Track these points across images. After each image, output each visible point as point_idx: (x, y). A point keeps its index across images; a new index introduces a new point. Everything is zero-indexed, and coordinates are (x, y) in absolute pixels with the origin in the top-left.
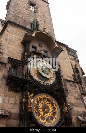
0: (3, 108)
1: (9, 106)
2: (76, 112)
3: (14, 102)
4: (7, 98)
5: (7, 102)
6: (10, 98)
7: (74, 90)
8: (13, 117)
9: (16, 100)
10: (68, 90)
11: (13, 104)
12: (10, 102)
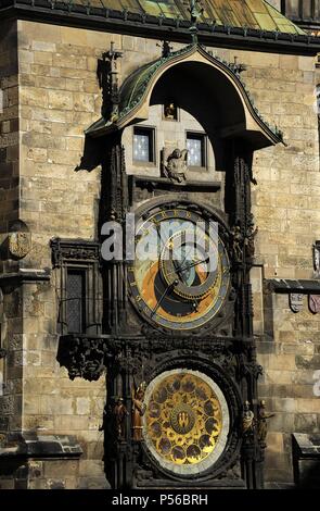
0: (63, 432)
1: (78, 423)
2: (290, 420)
3: (89, 411)
4: (71, 400)
5: (70, 412)
6: (78, 399)
7: (303, 328)
8: (90, 452)
9: (93, 404)
10: (277, 335)
11: (87, 417)
12: (78, 412)
